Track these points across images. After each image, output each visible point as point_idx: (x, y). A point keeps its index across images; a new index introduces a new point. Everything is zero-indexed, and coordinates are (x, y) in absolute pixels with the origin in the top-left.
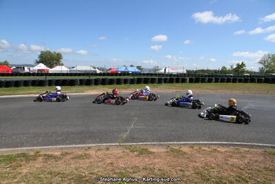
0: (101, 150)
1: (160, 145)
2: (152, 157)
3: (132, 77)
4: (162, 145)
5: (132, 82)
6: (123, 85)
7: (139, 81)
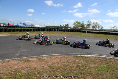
0: (5, 62)
1: (34, 57)
2: (30, 63)
3: (21, 28)
4: (35, 57)
5: (21, 30)
6: (16, 32)
7: (24, 30)
